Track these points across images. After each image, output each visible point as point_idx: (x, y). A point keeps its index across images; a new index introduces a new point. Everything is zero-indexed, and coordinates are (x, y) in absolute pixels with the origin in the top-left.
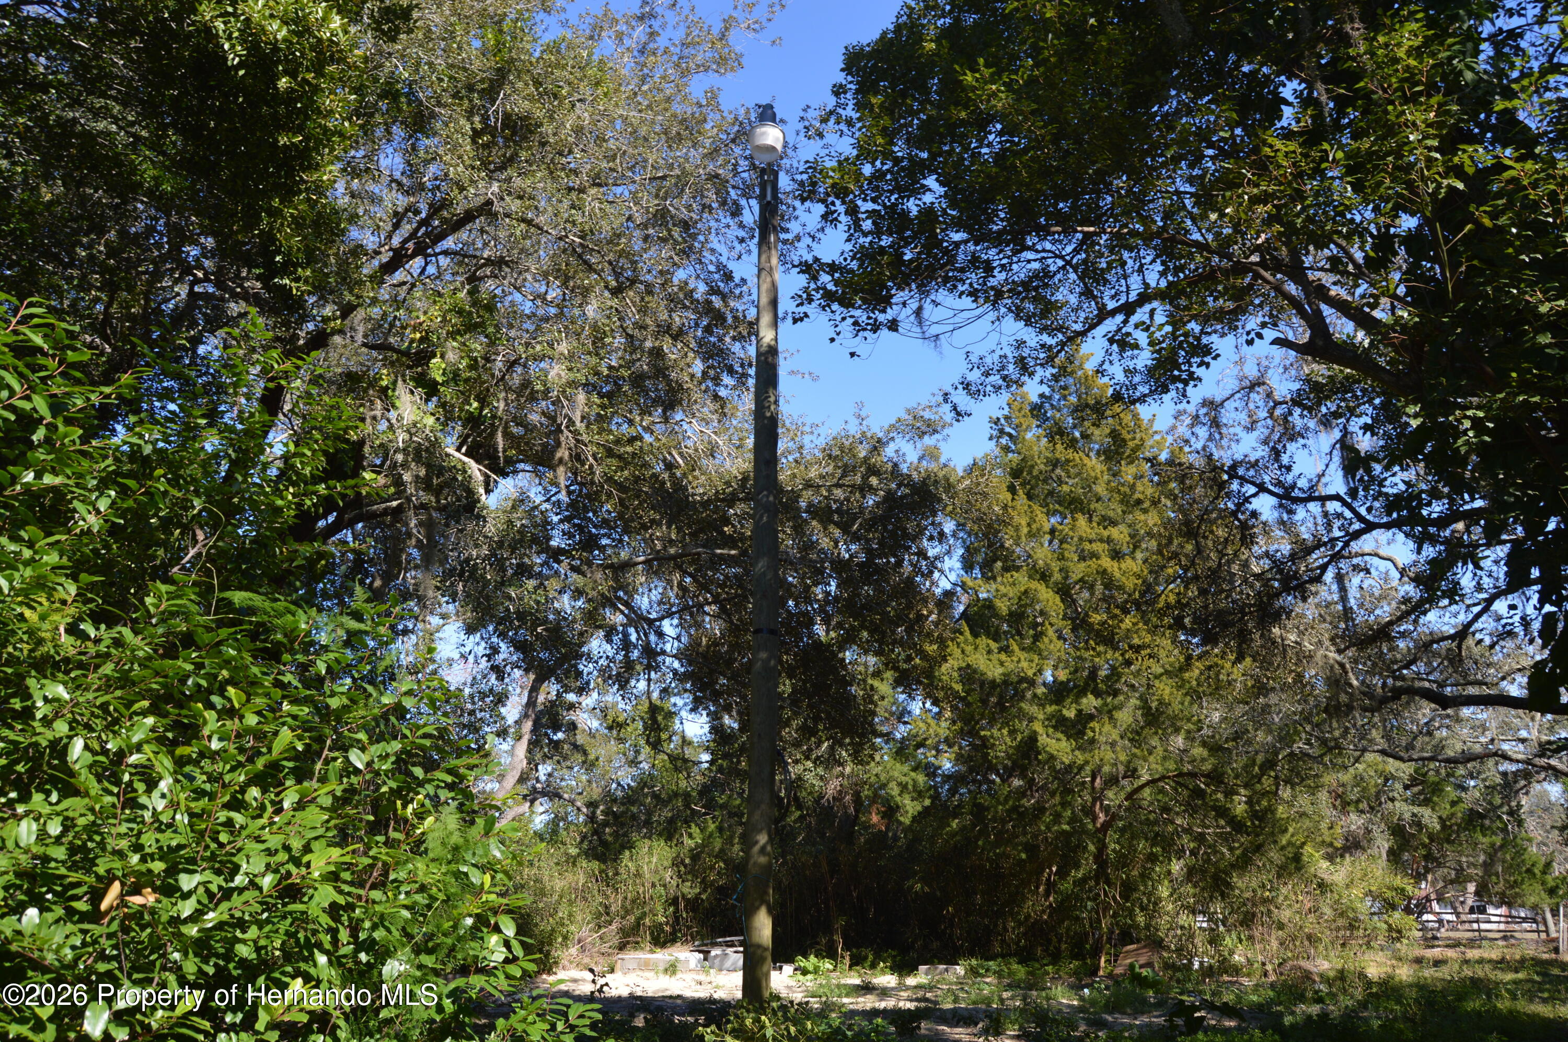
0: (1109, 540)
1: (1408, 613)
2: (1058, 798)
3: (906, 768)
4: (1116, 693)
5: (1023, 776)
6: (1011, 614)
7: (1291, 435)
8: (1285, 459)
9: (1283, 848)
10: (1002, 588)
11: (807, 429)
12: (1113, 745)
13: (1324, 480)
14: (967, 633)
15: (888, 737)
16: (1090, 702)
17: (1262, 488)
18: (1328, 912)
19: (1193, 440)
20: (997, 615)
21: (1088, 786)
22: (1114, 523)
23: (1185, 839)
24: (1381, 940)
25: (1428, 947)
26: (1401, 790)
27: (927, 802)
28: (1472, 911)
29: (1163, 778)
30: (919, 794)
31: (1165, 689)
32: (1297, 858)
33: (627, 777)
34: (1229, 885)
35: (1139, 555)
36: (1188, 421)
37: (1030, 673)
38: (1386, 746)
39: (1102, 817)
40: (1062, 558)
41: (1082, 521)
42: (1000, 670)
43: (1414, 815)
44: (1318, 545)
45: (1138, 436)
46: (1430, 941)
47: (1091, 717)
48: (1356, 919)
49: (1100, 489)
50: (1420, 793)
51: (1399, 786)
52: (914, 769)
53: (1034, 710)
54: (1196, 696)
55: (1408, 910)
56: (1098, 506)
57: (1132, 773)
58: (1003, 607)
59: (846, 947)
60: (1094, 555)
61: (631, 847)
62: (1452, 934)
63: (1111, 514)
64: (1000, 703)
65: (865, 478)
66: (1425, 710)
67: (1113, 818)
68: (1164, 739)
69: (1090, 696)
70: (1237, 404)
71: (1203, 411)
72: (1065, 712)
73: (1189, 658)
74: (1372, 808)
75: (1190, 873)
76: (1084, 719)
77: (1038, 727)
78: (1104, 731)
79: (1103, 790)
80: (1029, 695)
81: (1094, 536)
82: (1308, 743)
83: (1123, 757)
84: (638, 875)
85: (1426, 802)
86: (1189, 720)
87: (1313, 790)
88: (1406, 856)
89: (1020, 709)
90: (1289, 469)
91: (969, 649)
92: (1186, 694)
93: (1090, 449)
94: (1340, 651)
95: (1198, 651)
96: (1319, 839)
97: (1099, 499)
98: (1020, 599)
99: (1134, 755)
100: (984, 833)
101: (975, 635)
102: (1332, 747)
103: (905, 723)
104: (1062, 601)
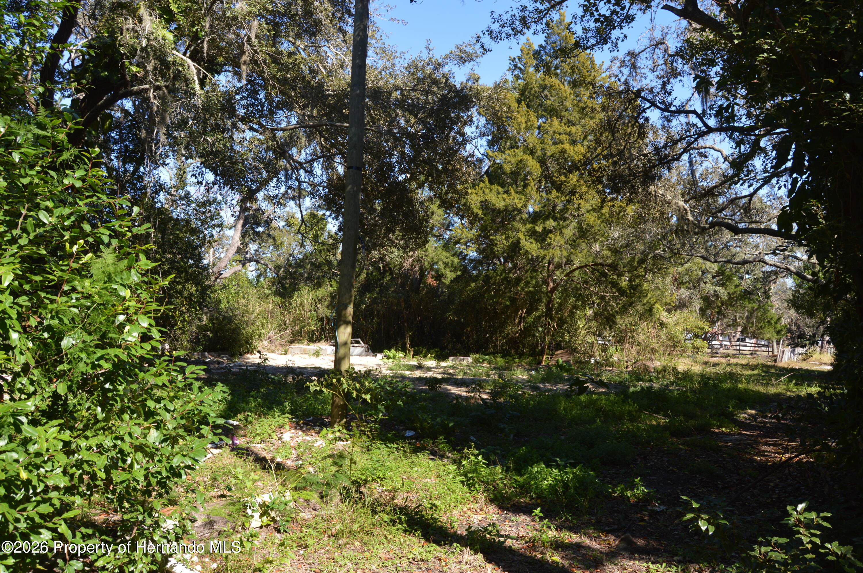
0: (570, 134)
1: (725, 182)
2: (529, 274)
3: (448, 255)
4: (565, 219)
5: (512, 262)
6: (512, 173)
7: (675, 73)
8: (669, 87)
9: (644, 305)
10: (508, 158)
11: (398, 54)
12: (561, 247)
13: (690, 103)
14: (487, 182)
15: (439, 237)
16: (551, 223)
17: (653, 104)
18: (663, 337)
19: (620, 75)
20: (504, 173)
21: (546, 269)
22: (574, 124)
23: (594, 298)
24: (689, 353)
25: (712, 357)
26: (710, 278)
27: (459, 273)
28: (738, 340)
29: (586, 266)
30: (455, 269)
31: (592, 218)
32: (651, 310)
33: (298, 252)
34: (615, 323)
35: (586, 143)
36: (618, 64)
37: (519, 206)
38: (704, 254)
39: (551, 285)
40: (543, 142)
41: (556, 122)
42: (503, 203)
43: (715, 291)
44: (681, 139)
45: (593, 74)
46: (714, 354)
47: (551, 231)
48: (678, 342)
49: (568, 104)
50: (721, 280)
51: (710, 276)
52: (453, 255)
53: (519, 226)
54: (609, 223)
55: (705, 339)
56: (566, 114)
57: (569, 262)
58: (508, 168)
59: (412, 346)
60: (561, 142)
61: (298, 290)
62: (725, 351)
63: (573, 119)
64: (502, 222)
65: (429, 86)
66: (727, 235)
67: (557, 285)
68: (589, 245)
69: (551, 220)
70: (647, 55)
71: (628, 58)
72: (537, 228)
73: (603, 201)
74: (694, 287)
75: (596, 315)
76: (546, 232)
77: (521, 235)
78: (556, 240)
79: (553, 271)
80: (518, 218)
81: (562, 131)
82: (664, 250)
83: (565, 253)
84: (302, 305)
85: (723, 285)
86: (603, 236)
87: (664, 276)
88: (709, 312)
89: (513, 225)
90: (670, 94)
91: (487, 191)
92: (603, 222)
93: (565, 80)
94: (686, 201)
95: (609, 197)
96: (664, 301)
97: (567, 110)
98: (517, 164)
99: (572, 253)
100: (488, 291)
101: (491, 183)
102: (675, 254)
103: (450, 230)
104: (541, 167)
